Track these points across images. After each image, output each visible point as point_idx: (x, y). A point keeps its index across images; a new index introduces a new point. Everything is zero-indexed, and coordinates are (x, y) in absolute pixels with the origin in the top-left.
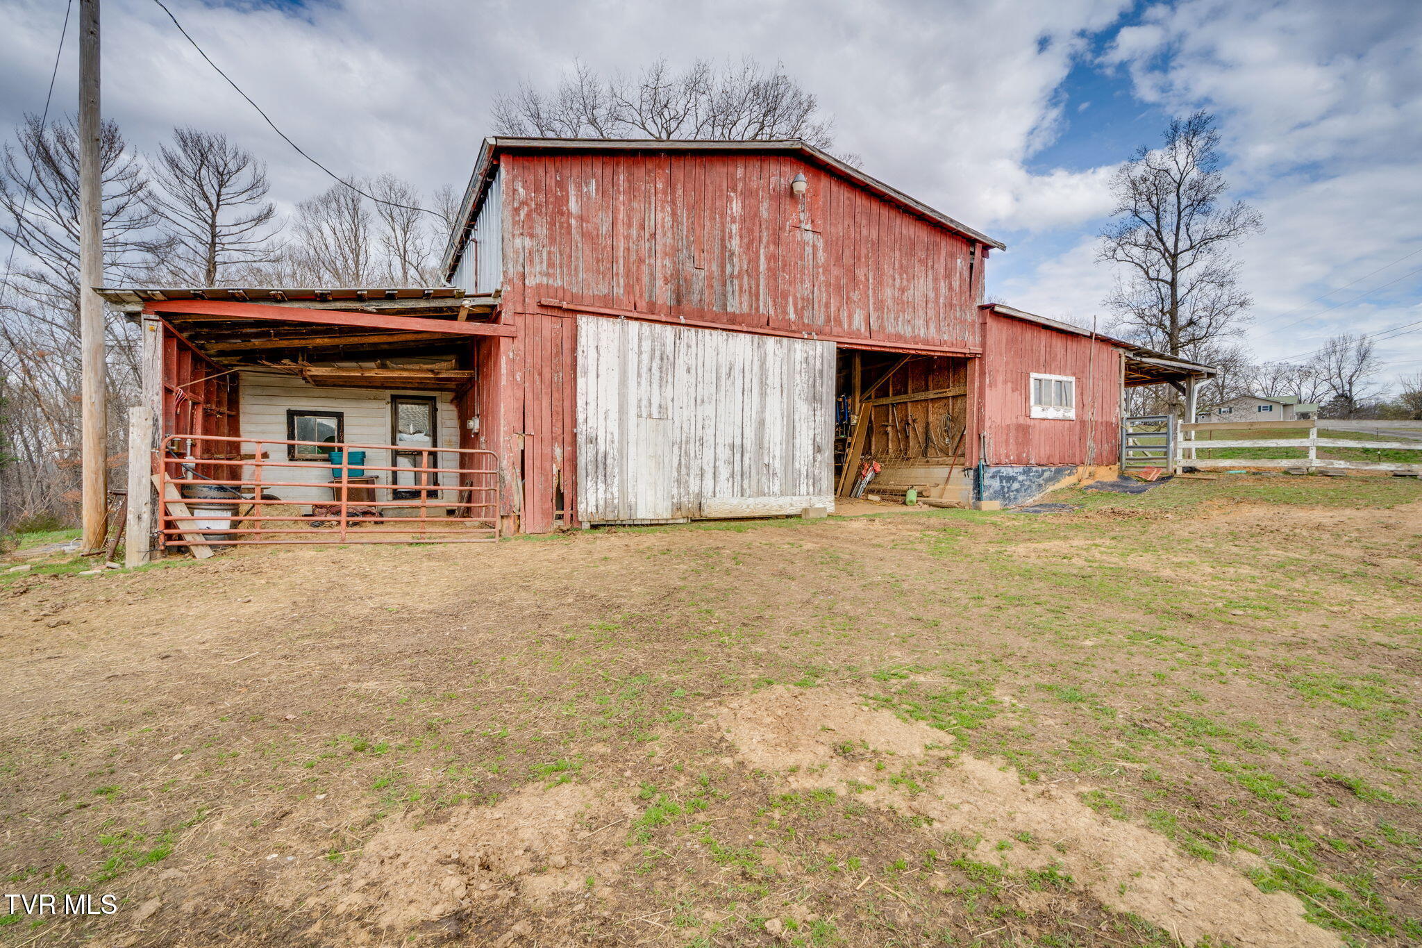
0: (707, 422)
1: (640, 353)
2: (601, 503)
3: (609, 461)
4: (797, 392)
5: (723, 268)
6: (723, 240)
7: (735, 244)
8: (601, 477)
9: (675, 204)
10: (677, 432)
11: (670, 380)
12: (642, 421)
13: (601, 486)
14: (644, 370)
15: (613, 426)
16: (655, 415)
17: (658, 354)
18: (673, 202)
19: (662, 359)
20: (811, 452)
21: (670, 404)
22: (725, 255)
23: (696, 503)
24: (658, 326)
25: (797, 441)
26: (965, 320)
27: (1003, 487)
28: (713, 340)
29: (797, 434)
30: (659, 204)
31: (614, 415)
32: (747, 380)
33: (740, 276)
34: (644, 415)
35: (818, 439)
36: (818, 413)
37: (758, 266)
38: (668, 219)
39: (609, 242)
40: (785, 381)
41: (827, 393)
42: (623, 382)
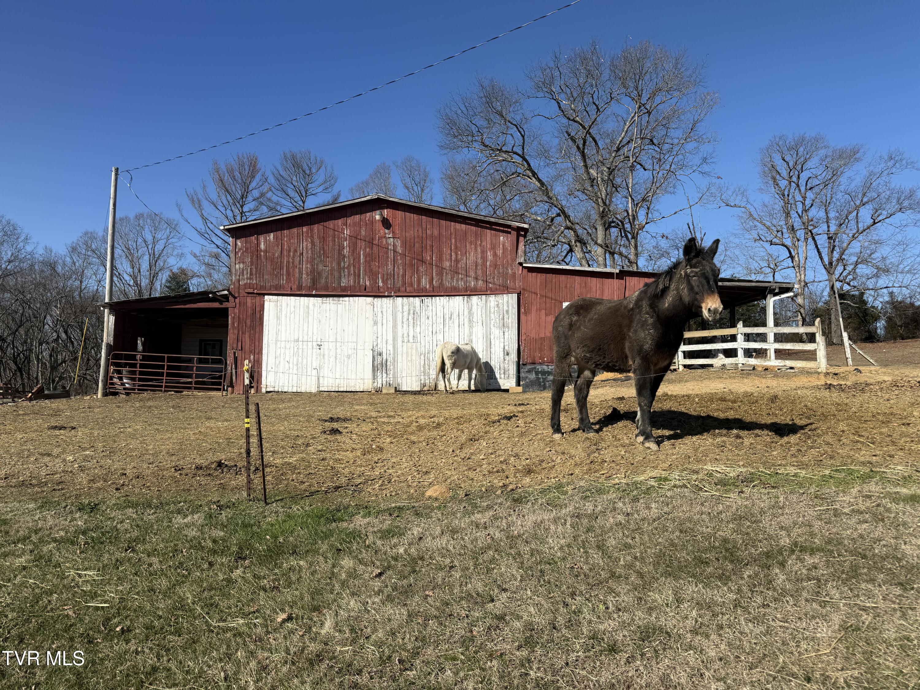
0: (439, 343)
1: (403, 312)
2: (384, 382)
3: (388, 363)
4: (492, 323)
5: (339, 264)
6: (339, 250)
7: (346, 251)
8: (384, 371)
9: (313, 237)
10: (423, 348)
11: (419, 323)
12: (405, 344)
13: (385, 375)
14: (405, 320)
15: (390, 347)
16: (411, 340)
17: (412, 312)
18: (312, 237)
19: (414, 314)
20: (502, 355)
21: (419, 335)
22: (341, 257)
23: (433, 384)
24: (411, 299)
25: (493, 350)
26: (507, 274)
27: (538, 379)
28: (441, 302)
29: (493, 346)
30: (304, 238)
31: (390, 342)
32: (461, 320)
33: (348, 268)
34: (406, 341)
35: (506, 348)
36: (506, 334)
37: (359, 260)
38: (309, 245)
39: (279, 260)
40: (484, 318)
41: (512, 323)
42: (395, 326)
